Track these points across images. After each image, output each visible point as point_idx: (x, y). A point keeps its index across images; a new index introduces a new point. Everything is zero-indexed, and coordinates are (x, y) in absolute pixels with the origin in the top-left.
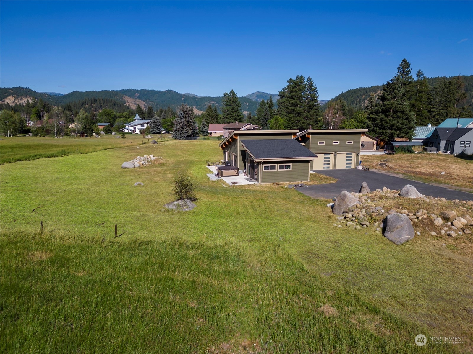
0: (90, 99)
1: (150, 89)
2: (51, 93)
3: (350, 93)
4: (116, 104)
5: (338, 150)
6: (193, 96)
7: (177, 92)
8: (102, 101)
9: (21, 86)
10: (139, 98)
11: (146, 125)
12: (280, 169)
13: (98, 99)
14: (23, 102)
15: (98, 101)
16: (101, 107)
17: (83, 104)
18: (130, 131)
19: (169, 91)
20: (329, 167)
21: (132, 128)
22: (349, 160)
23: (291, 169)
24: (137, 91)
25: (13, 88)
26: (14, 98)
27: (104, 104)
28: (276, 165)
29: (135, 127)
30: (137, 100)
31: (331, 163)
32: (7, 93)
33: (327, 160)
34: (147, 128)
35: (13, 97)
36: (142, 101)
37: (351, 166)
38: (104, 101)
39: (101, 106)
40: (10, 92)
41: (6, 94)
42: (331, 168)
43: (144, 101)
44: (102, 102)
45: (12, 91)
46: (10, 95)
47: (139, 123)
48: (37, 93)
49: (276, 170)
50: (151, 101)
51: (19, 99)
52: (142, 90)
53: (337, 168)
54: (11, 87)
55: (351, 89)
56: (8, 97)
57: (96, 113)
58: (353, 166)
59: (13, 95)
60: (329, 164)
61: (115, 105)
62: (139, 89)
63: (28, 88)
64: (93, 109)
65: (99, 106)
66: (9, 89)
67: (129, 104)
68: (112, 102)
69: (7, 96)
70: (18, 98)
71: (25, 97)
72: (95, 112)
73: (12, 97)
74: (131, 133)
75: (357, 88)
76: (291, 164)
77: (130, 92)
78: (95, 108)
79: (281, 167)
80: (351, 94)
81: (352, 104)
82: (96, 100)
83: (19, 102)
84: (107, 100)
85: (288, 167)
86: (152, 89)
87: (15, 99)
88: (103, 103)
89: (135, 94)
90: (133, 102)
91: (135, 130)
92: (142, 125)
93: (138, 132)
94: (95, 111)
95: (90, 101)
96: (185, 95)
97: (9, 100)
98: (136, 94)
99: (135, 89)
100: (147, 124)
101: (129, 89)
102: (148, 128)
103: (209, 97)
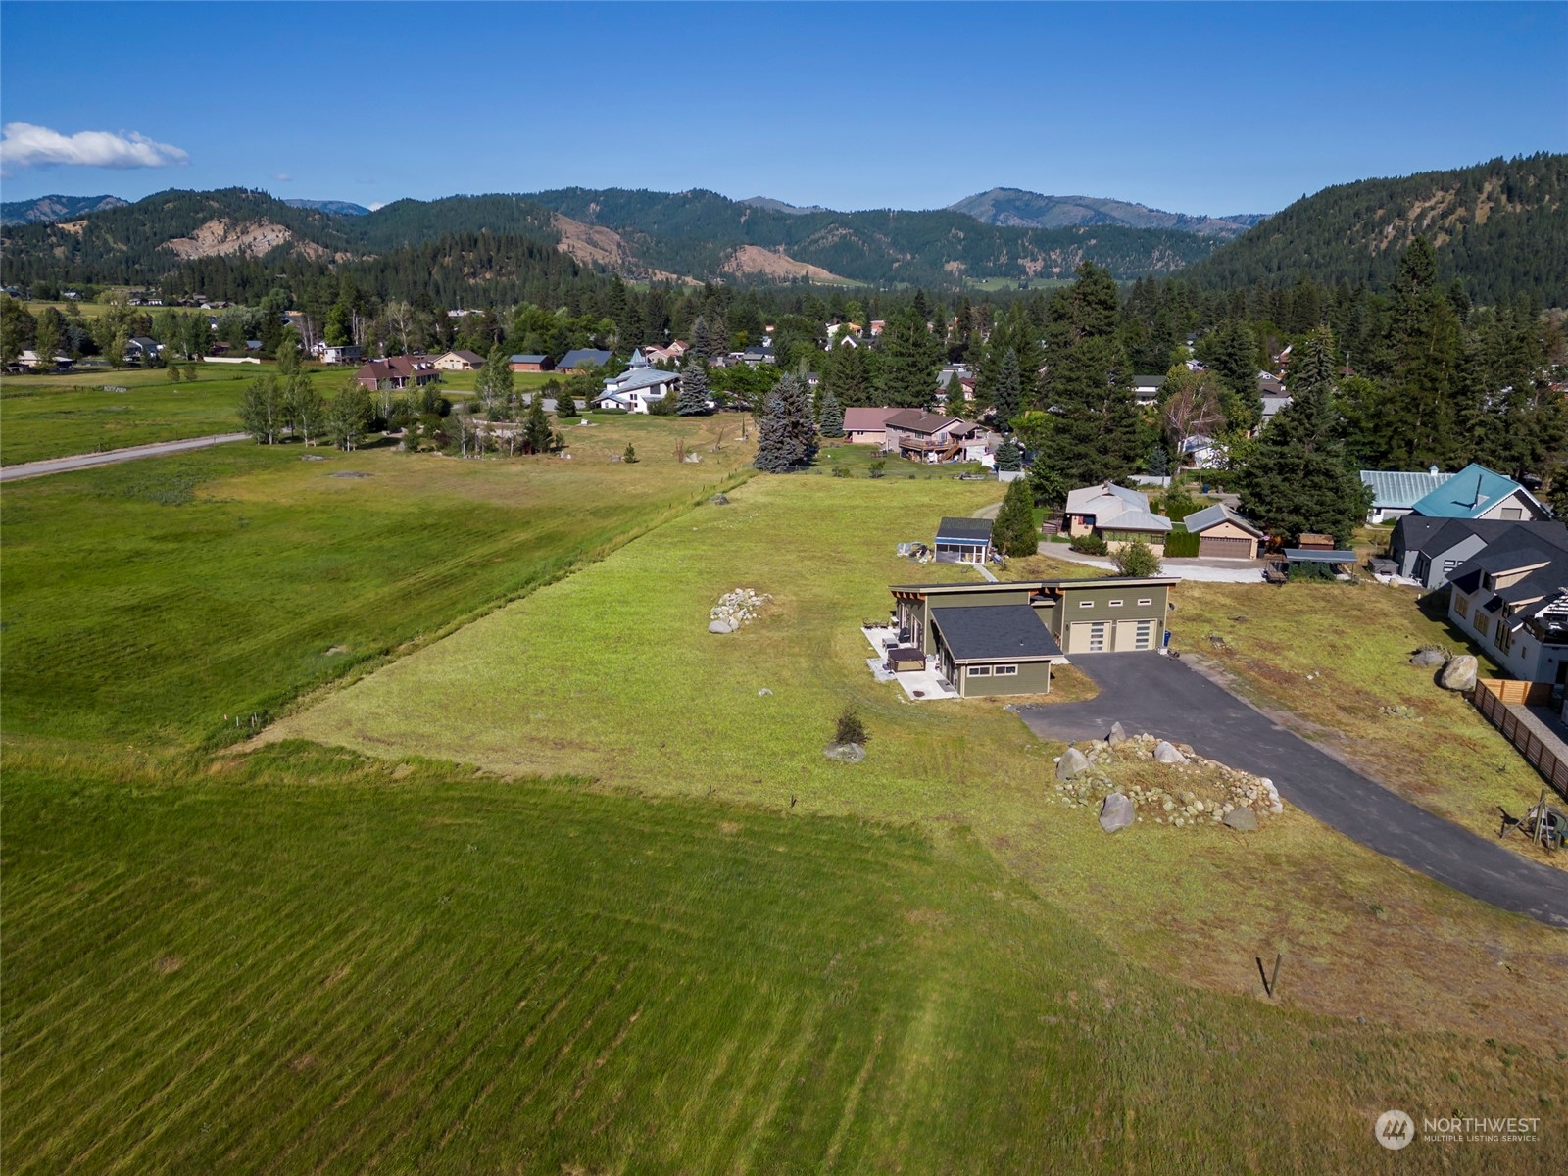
0: (457, 237)
2: (325, 204)
3: (1331, 200)
4: (535, 251)
5: (1117, 617)
6: (778, 211)
7: (725, 198)
8: (492, 243)
9: (239, 186)
10: (602, 219)
11: (663, 389)
12: (997, 673)
13: (478, 234)
14: (251, 239)
15: (480, 244)
16: (488, 263)
17: (435, 256)
18: (621, 406)
19: (699, 194)
20: (1101, 648)
21: (626, 397)
22: (1142, 636)
23: (1016, 674)
24: (594, 195)
25: (217, 191)
26: (223, 226)
27: (499, 250)
28: (990, 667)
29: (633, 393)
30: (597, 228)
31: (1106, 639)
32: (202, 210)
33: (1097, 634)
34: (667, 398)
35: (221, 223)
36: (612, 233)
37: (1146, 646)
38: (499, 242)
39: (490, 260)
40: (210, 205)
41: (200, 215)
42: (1106, 649)
43: (616, 230)
44: (493, 245)
45: (215, 205)
46: (211, 218)
47: (646, 383)
48: (290, 207)
49: (990, 675)
50: (641, 232)
51: (238, 230)
52: (612, 193)
53: (1118, 649)
54: (212, 190)
55: (1337, 183)
56: (207, 225)
57: (477, 285)
58: (1151, 646)
59: (219, 216)
60: (1101, 642)
61: (531, 254)
62: (600, 188)
63: (259, 190)
64: (466, 270)
65: (485, 258)
66: (206, 195)
67: (571, 243)
68: (522, 245)
69: (204, 221)
70: (234, 225)
71: (256, 225)
72: (472, 281)
73: (217, 223)
74: (624, 412)
75: (1359, 182)
76: (1016, 666)
77: (572, 200)
78: (473, 267)
79: (999, 671)
80: (1335, 202)
81: (1336, 240)
82: (476, 242)
83: (240, 241)
84: (510, 241)
85: (1012, 670)
86: (643, 187)
87: (226, 232)
88: (495, 250)
89: (588, 205)
90: (584, 237)
91: (634, 401)
92: (655, 388)
93: (642, 407)
94: (474, 275)
95: (457, 243)
96: (750, 207)
97: (209, 234)
98: (593, 205)
99: (588, 188)
100: (668, 384)
101: (569, 190)
102: (670, 397)
103: (830, 213)
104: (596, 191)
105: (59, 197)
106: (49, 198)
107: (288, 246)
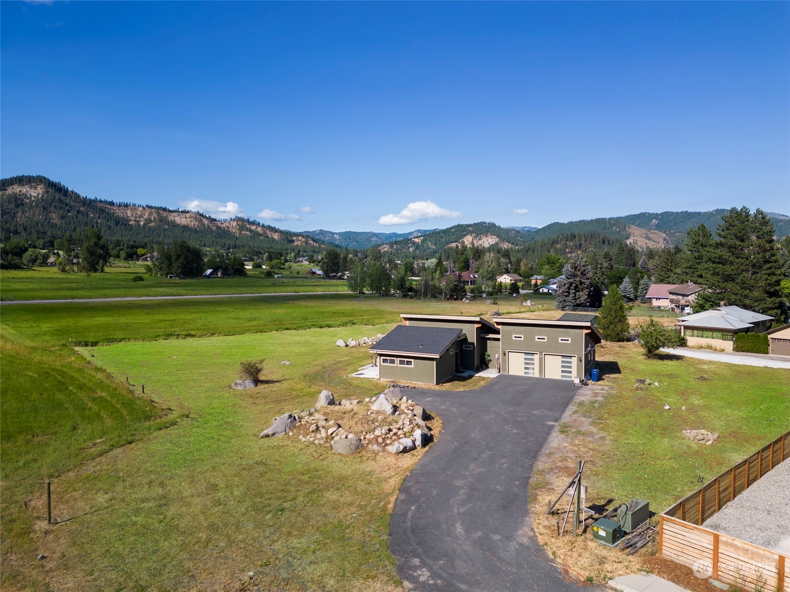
0: (565, 235)
1: (680, 211)
4: (606, 240)
5: (545, 350)
9: (483, 221)
10: (658, 227)
12: (400, 364)
13: (577, 234)
14: (482, 242)
15: (577, 237)
16: (580, 247)
17: (553, 244)
19: (719, 212)
20: (532, 374)
22: (566, 367)
23: (412, 366)
24: (655, 216)
25: (475, 224)
26: (472, 237)
27: (586, 240)
28: (395, 359)
30: (654, 231)
31: (537, 366)
32: (465, 231)
37: (570, 377)
38: (586, 236)
39: (580, 245)
40: (469, 230)
41: (464, 233)
42: (536, 374)
43: (665, 232)
44: (583, 238)
45: (471, 229)
46: (468, 234)
48: (503, 229)
49: (395, 365)
50: (679, 232)
52: (666, 214)
54: (472, 223)
56: (466, 237)
58: (574, 377)
59: (471, 233)
60: (532, 369)
62: (660, 212)
64: (567, 250)
67: (636, 238)
68: (599, 238)
69: (465, 235)
70: (477, 237)
71: (486, 236)
73: (470, 236)
76: (412, 360)
77: (642, 220)
78: (571, 248)
79: (401, 363)
82: (575, 237)
83: (478, 243)
84: (593, 236)
85: (409, 363)
86: (685, 210)
87: (473, 239)
89: (651, 221)
90: (644, 236)
94: (571, 252)
95: (565, 238)
97: (467, 241)
98: (654, 221)
99: (652, 212)
101: (641, 214)
104: (657, 214)
105: (420, 230)
106: (417, 231)
107: (497, 244)
